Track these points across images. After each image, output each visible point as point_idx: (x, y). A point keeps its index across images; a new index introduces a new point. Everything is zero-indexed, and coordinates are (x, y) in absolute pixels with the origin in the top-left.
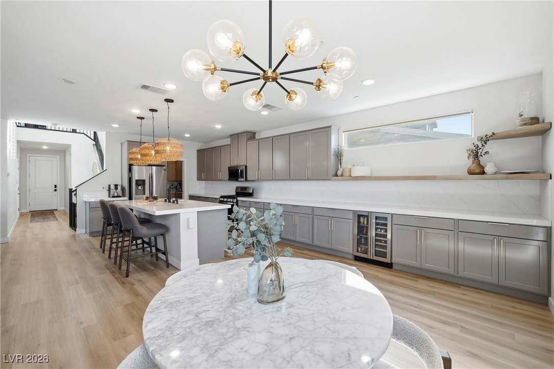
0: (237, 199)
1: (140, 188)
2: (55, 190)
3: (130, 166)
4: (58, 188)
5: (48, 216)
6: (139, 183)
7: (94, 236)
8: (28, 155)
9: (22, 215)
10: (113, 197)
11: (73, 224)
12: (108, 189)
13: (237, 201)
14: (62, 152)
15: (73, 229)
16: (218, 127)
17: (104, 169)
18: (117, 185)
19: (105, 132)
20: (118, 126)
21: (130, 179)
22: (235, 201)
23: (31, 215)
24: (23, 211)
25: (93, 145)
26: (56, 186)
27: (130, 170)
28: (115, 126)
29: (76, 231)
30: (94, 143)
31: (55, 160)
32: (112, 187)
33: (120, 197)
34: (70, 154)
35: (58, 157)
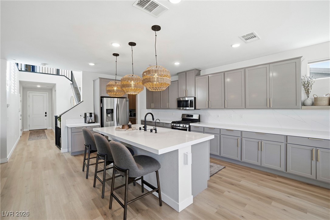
0: (189, 124)
1: (109, 115)
2: (46, 116)
3: (102, 98)
4: (47, 114)
5: (41, 135)
6: (109, 111)
7: (75, 156)
8: (28, 92)
9: (24, 133)
10: (89, 123)
11: (58, 143)
12: (84, 116)
13: (190, 126)
14: (50, 89)
15: (58, 147)
16: (177, 64)
17: (81, 101)
18: (92, 113)
19: (82, 72)
20: (94, 64)
21: (102, 109)
22: (187, 126)
23: (30, 133)
24: (25, 130)
25: (71, 84)
26: (46, 113)
27: (102, 101)
28: (92, 64)
29: (60, 149)
30: (71, 82)
31: (46, 95)
32: (88, 115)
33: (94, 123)
34: (55, 91)
35: (48, 93)
